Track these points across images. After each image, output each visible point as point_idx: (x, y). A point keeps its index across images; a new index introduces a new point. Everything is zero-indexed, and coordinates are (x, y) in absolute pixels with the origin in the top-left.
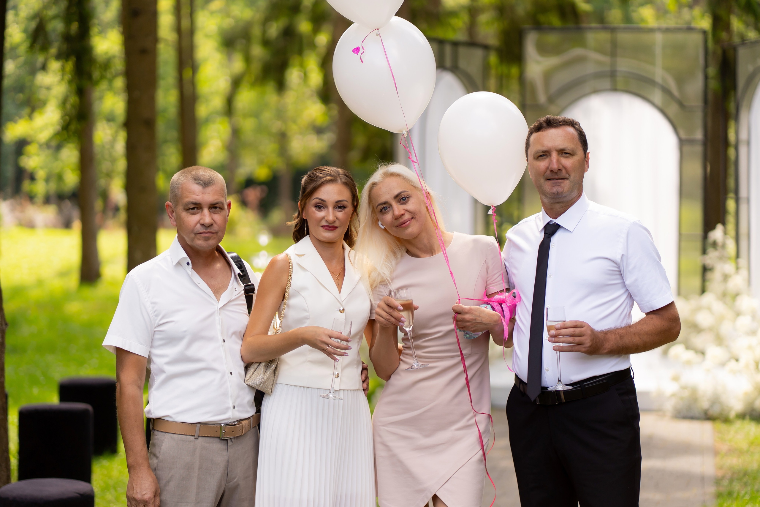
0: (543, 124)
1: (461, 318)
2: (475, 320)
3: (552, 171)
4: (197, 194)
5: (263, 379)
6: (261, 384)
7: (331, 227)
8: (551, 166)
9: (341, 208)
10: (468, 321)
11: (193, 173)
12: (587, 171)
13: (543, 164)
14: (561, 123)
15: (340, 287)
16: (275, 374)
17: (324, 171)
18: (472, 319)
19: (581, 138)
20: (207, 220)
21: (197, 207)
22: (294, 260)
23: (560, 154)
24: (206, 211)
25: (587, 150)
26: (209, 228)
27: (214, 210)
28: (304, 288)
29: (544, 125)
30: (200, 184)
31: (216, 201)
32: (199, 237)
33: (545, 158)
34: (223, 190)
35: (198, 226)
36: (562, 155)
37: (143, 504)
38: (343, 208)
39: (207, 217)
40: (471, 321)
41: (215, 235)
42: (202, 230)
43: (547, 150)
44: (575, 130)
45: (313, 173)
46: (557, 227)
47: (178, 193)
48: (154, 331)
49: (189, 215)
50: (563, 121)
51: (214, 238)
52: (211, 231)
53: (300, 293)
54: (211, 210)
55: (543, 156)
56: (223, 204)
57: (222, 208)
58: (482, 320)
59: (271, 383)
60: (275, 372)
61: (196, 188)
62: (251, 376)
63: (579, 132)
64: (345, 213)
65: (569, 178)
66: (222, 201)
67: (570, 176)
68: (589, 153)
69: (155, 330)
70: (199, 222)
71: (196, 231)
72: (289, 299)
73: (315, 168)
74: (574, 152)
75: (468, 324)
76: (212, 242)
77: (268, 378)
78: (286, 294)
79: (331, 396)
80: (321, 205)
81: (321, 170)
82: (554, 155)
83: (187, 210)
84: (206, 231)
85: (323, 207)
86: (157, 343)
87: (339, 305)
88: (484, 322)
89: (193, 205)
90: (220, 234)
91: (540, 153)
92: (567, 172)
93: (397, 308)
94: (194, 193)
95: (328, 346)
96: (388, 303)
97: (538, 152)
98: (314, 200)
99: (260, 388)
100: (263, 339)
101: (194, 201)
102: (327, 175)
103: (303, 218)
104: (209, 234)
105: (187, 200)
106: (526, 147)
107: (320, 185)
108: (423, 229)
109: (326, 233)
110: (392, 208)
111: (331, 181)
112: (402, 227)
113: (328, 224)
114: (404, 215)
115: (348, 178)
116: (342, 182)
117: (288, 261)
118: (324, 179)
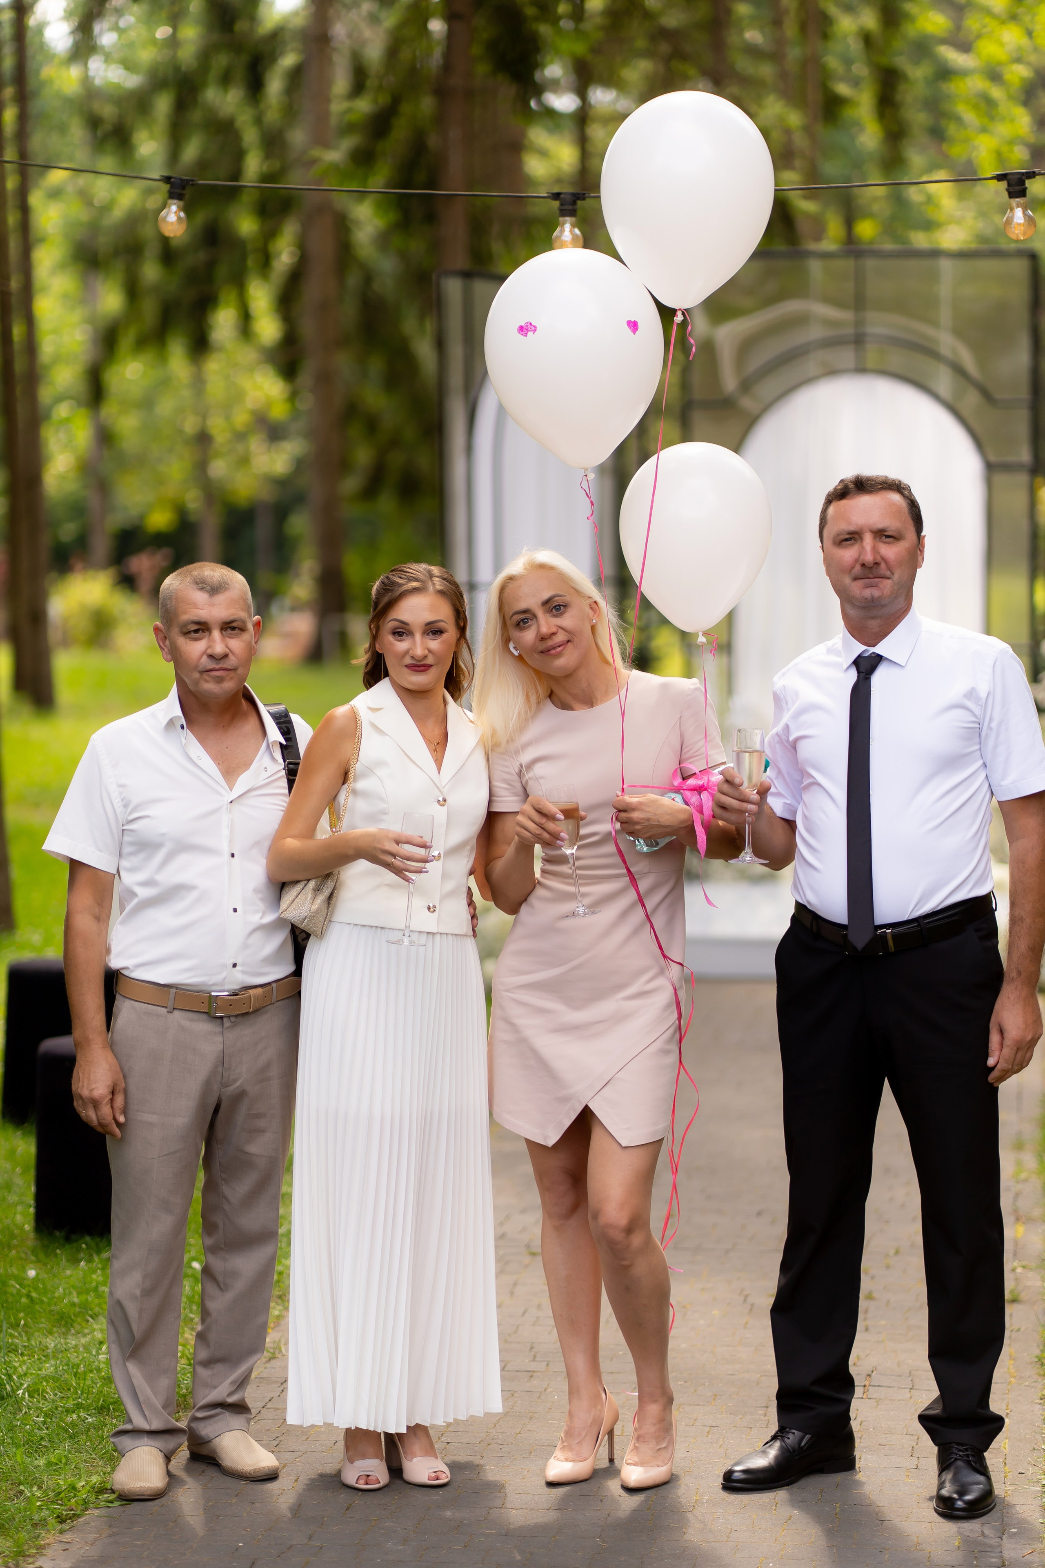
0: (850, 487)
1: (627, 818)
2: (648, 820)
3: (863, 565)
4: (200, 607)
5: (310, 911)
6: (305, 919)
7: (419, 666)
8: (862, 557)
9: (437, 633)
10: (637, 823)
11: (195, 573)
12: (920, 567)
13: (848, 554)
14: (879, 486)
15: (439, 763)
16: (329, 903)
17: (405, 574)
18: (642, 819)
19: (913, 511)
20: (219, 648)
21: (202, 628)
22: (365, 716)
23: (876, 538)
24: (216, 634)
25: (921, 531)
26: (222, 661)
27: (229, 631)
28: (381, 764)
29: (851, 489)
30: (205, 589)
31: (231, 618)
32: (207, 678)
33: (853, 544)
34: (245, 599)
35: (205, 658)
36: (881, 540)
37: (92, 1105)
38: (439, 633)
39: (218, 643)
40: (642, 823)
41: (232, 674)
42: (211, 665)
43: (857, 530)
44: (902, 498)
45: (388, 578)
46: (878, 659)
47: (171, 607)
48: (123, 830)
49: (190, 641)
50: (884, 483)
51: (232, 678)
52: (225, 666)
53: (374, 771)
54: (224, 633)
55: (849, 540)
56: (244, 622)
57: (243, 629)
58: (659, 821)
59: (322, 919)
60: (329, 900)
61: (200, 597)
62: (290, 905)
63: (909, 501)
64: (443, 642)
65: (890, 576)
66: (243, 618)
67: (893, 574)
68: (925, 536)
69: (124, 828)
70: (205, 652)
71: (200, 668)
72: (355, 780)
73: (393, 568)
74: (900, 535)
75: (638, 827)
76: (229, 685)
77: (318, 909)
78: (351, 774)
79: (406, 940)
80: (402, 631)
81: (400, 571)
82: (868, 539)
83: (186, 633)
84: (217, 667)
85: (406, 633)
86: (127, 849)
87: (437, 793)
88: (663, 824)
89: (194, 625)
90: (240, 671)
91: (844, 534)
92: (889, 568)
93: (555, 817)
94: (195, 606)
95: (395, 858)
96: (539, 808)
97: (842, 534)
98: (391, 622)
99: (303, 925)
100: (308, 844)
101: (195, 619)
102: (411, 579)
103: (378, 652)
104: (222, 671)
105: (185, 617)
106: (820, 524)
107: (397, 598)
108: (583, 662)
109: (414, 677)
110: (537, 620)
111: (416, 590)
112: (550, 655)
113: (415, 662)
114: (556, 635)
115: (446, 583)
116: (436, 589)
117: (354, 718)
118: (405, 588)
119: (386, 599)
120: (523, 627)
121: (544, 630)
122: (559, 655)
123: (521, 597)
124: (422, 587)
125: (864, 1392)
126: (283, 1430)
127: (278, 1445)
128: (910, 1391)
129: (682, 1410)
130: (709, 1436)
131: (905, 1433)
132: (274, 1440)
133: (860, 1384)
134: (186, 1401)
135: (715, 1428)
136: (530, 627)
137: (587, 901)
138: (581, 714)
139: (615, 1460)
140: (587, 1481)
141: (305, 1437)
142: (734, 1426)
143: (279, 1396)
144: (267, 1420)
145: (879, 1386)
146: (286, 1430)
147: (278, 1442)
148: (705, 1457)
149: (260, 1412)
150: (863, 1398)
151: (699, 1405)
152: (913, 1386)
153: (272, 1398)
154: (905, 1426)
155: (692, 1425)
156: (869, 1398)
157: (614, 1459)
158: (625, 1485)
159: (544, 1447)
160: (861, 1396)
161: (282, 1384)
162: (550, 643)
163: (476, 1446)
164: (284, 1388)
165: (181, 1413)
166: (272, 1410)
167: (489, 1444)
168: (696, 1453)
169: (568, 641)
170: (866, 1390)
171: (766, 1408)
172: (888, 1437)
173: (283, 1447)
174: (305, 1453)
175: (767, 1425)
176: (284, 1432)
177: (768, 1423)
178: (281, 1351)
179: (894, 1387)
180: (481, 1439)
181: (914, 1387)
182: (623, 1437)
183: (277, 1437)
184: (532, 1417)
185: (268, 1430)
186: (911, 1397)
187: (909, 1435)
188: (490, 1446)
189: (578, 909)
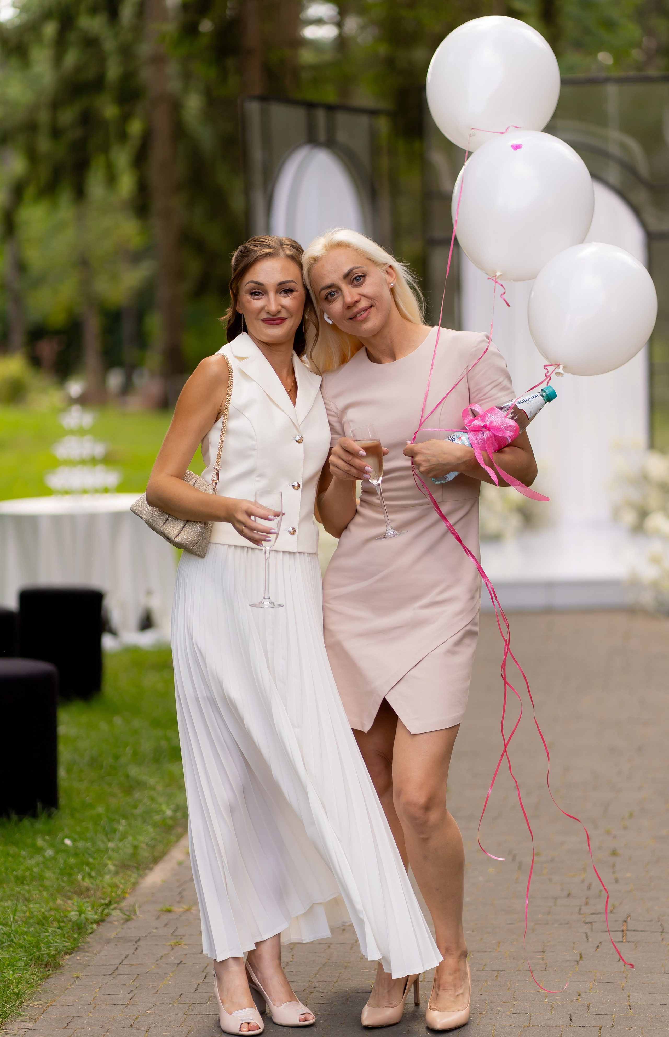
7: (274, 320)
9: (287, 292)
17: (260, 243)
28: (248, 406)
38: (289, 291)
45: (245, 247)
53: (243, 413)
64: (293, 299)
72: (228, 420)
81: (256, 241)
85: (261, 293)
87: (295, 431)
98: (248, 283)
102: (264, 247)
103: (237, 312)
107: (253, 262)
108: (386, 324)
109: (269, 329)
110: (342, 292)
111: (269, 255)
112: (358, 321)
113: (269, 317)
114: (359, 303)
115: (294, 250)
116: (286, 254)
117: (225, 364)
118: (259, 253)
119: (242, 265)
120: (331, 300)
121: (349, 299)
122: (365, 320)
123: (324, 274)
124: (274, 253)
125: (623, 936)
126: (137, 984)
127: (132, 998)
128: (661, 935)
129: (472, 957)
130: (498, 979)
131: (663, 972)
132: (129, 993)
133: (619, 930)
134: (56, 961)
135: (502, 972)
136: (337, 299)
137: (394, 525)
138: (387, 367)
139: (421, 1005)
140: (398, 1025)
141: (155, 990)
142: (518, 970)
143: (134, 953)
144: (123, 975)
145: (634, 931)
146: (139, 985)
147: (132, 995)
148: (497, 999)
149: (117, 968)
150: (622, 942)
151: (485, 952)
152: (663, 930)
153: (128, 955)
154: (662, 966)
155: (483, 970)
156: (628, 942)
157: (419, 1004)
158: (430, 1026)
159: (358, 994)
160: (621, 940)
161: (136, 942)
162: (355, 310)
163: (301, 995)
164: (138, 946)
165: (51, 972)
166: (128, 966)
167: (311, 993)
168: (488, 996)
169: (371, 306)
170: (625, 935)
171: (543, 953)
172: (649, 976)
173: (136, 1000)
174: (155, 1005)
175: (546, 969)
176: (137, 986)
177: (546, 966)
178: (135, 914)
179: (647, 931)
180: (304, 988)
181: (665, 931)
182: (425, 983)
183: (131, 991)
184: (346, 967)
185: (124, 984)
186: (663, 940)
187: (667, 974)
188: (313, 994)
189: (387, 532)
